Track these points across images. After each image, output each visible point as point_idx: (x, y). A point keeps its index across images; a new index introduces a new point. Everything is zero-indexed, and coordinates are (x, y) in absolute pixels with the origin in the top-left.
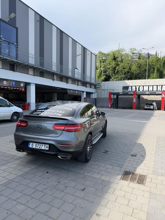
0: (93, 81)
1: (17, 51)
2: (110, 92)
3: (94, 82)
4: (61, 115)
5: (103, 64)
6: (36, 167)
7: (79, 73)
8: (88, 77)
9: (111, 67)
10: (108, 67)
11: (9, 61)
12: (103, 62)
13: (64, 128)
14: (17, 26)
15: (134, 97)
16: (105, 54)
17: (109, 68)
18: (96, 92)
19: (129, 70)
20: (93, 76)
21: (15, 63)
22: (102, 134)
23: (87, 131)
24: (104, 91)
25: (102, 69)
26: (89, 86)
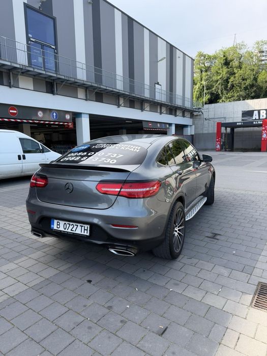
0: (188, 105)
1: (56, 58)
2: (218, 121)
3: (190, 106)
4: (115, 161)
5: (206, 73)
6: (70, 268)
7: (163, 92)
8: (179, 97)
9: (221, 78)
10: (215, 78)
11: (45, 78)
12: (206, 71)
13: (119, 190)
14: (54, 15)
15: (264, 130)
16: (209, 57)
17: (217, 81)
18: (194, 123)
19: (254, 82)
20: (188, 95)
21: (54, 80)
22: (205, 200)
23: (173, 194)
24: (207, 121)
25: (204, 83)
26: (181, 114)
